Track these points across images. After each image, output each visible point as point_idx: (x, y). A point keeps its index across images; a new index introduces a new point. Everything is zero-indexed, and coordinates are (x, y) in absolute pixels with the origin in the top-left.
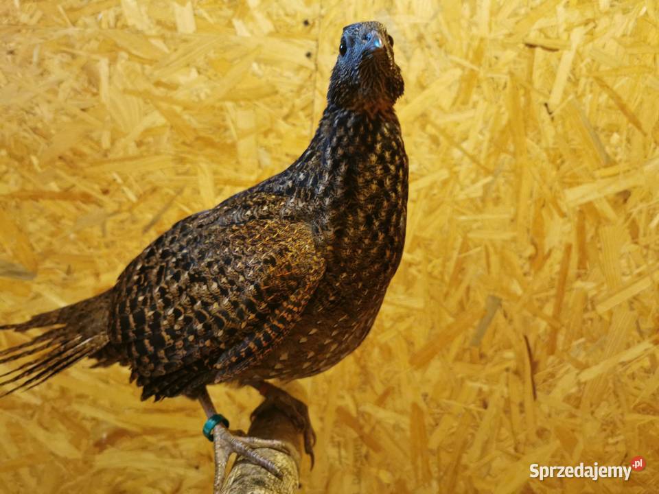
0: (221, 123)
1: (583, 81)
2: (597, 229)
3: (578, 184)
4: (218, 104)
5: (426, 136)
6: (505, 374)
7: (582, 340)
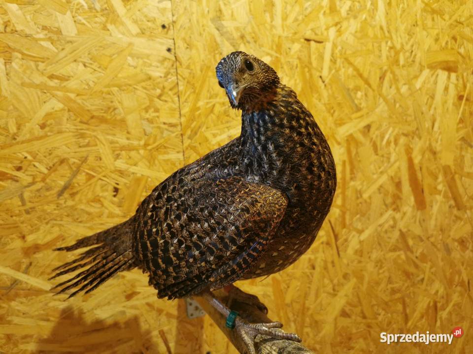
0: (111, 104)
1: (338, 61)
2: (357, 149)
3: (344, 124)
4: (105, 90)
6: (321, 246)
7: (358, 216)
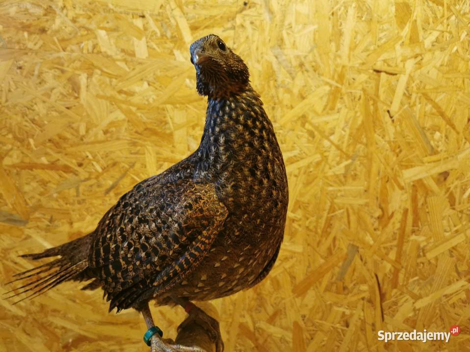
0: (164, 119)
1: (414, 96)
2: (426, 198)
3: (412, 166)
4: (161, 106)
5: (305, 131)
6: (362, 302)
7: (416, 278)
